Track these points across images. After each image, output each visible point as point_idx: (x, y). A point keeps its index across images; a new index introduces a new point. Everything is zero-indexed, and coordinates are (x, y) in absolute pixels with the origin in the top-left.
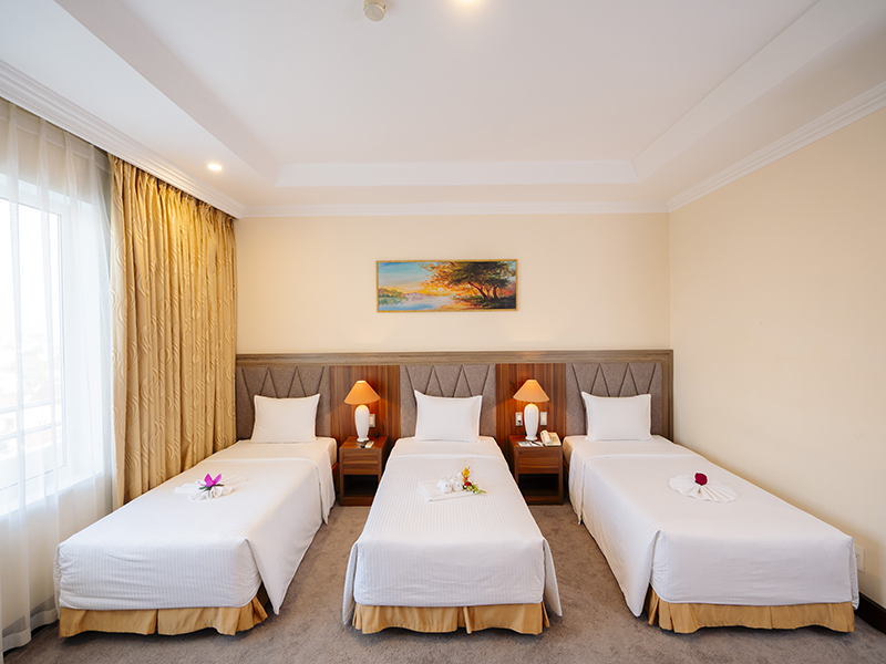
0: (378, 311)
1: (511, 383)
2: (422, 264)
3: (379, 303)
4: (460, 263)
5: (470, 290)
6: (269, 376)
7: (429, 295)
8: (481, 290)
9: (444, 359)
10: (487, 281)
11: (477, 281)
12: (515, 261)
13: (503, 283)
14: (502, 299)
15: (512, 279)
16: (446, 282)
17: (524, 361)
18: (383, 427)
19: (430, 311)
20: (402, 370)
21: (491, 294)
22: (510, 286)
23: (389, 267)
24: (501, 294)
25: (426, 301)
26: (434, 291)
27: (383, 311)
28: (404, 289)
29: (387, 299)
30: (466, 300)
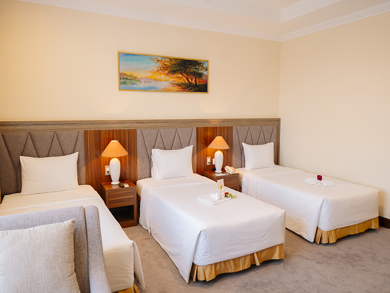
0: (120, 89)
1: (205, 139)
2: (151, 57)
3: (121, 83)
4: (176, 59)
5: (181, 78)
7: (155, 80)
8: (187, 79)
9: (165, 124)
10: (191, 73)
11: (185, 72)
12: (207, 61)
13: (200, 75)
14: (200, 85)
15: (205, 73)
16: (167, 72)
17: (211, 125)
18: (125, 173)
19: (156, 91)
20: (139, 132)
21: (193, 82)
22: (204, 78)
23: (128, 57)
24: (199, 82)
25: (153, 84)
26: (158, 77)
27: (123, 90)
28: (138, 74)
29: (126, 81)
30: (179, 85)
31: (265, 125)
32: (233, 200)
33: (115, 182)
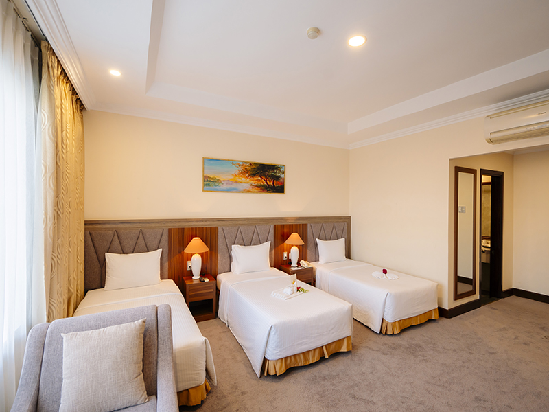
0: (204, 190)
1: (282, 235)
2: (233, 162)
3: (204, 185)
4: (255, 164)
5: (260, 181)
6: (116, 237)
7: (236, 182)
8: (266, 181)
9: (245, 222)
10: (269, 176)
11: (264, 175)
12: (284, 166)
13: (278, 178)
14: (277, 187)
15: (282, 176)
16: (247, 175)
17: (288, 223)
18: (206, 268)
19: (237, 192)
20: (220, 230)
21: (272, 184)
22: (281, 180)
23: (212, 162)
24: (277, 184)
25: (234, 186)
26: (240, 180)
27: (207, 191)
28: (221, 177)
29: (209, 183)
30: (258, 187)
31: (336, 222)
32: (305, 294)
33: (196, 276)
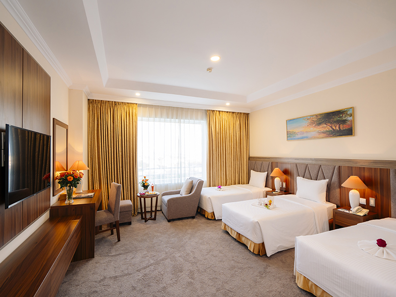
0: (287, 140)
2: (303, 118)
3: (287, 137)
4: (321, 115)
5: (326, 127)
7: (306, 132)
8: (331, 127)
10: (335, 122)
11: (329, 122)
12: (353, 108)
13: (344, 122)
14: (344, 130)
15: (350, 118)
16: (314, 125)
19: (307, 139)
21: (337, 128)
22: (349, 123)
24: (343, 128)
25: (305, 135)
26: (309, 130)
28: (296, 130)
30: (323, 133)
